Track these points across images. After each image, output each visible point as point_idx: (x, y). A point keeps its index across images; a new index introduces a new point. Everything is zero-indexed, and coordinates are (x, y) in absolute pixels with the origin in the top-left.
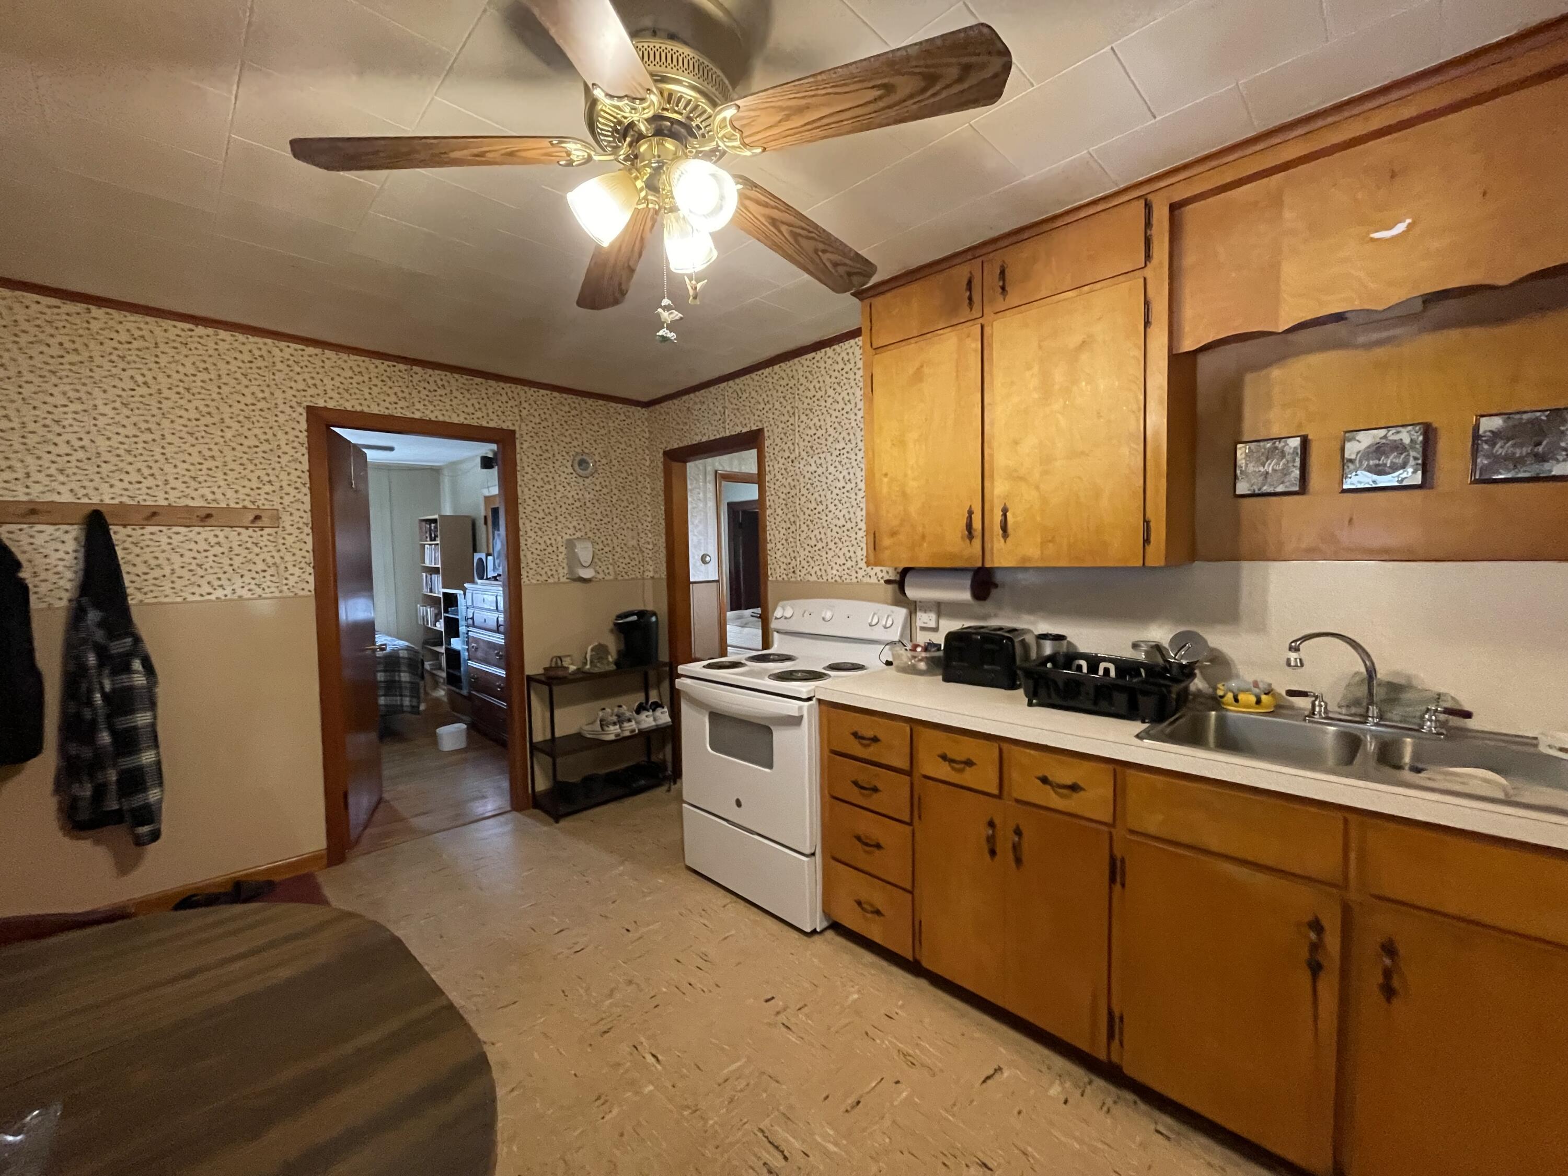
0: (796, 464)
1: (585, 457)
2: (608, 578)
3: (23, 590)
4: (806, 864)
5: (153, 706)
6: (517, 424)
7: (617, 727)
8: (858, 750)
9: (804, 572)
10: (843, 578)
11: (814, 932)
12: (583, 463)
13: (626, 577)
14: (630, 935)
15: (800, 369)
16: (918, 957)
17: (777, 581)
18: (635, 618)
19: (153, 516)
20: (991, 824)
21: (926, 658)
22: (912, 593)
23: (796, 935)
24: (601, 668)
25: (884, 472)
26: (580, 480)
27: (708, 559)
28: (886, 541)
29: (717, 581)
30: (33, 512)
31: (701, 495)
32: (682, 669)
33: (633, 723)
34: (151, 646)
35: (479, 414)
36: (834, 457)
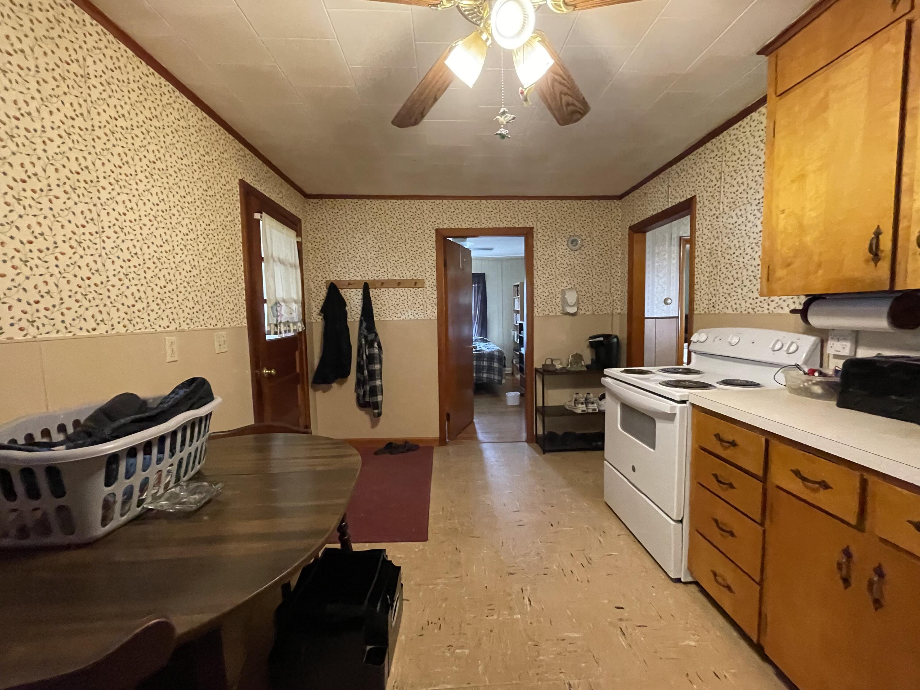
0: (720, 219)
1: (575, 238)
2: (588, 313)
3: (345, 313)
4: (672, 528)
5: (381, 362)
6: (535, 223)
7: (584, 406)
8: (719, 450)
9: (722, 306)
10: (756, 310)
11: (678, 580)
12: (574, 242)
13: (600, 313)
14: (552, 528)
15: (728, 139)
16: (762, 642)
17: (700, 314)
18: (601, 339)
19: (383, 284)
20: (847, 553)
21: (821, 382)
22: (815, 321)
23: (663, 576)
24: (576, 368)
25: (782, 209)
26: (572, 253)
27: (669, 301)
28: (780, 273)
29: (677, 317)
30: (349, 284)
31: (666, 256)
32: (607, 371)
33: (595, 405)
34: (381, 337)
35: (514, 221)
36: (754, 207)
